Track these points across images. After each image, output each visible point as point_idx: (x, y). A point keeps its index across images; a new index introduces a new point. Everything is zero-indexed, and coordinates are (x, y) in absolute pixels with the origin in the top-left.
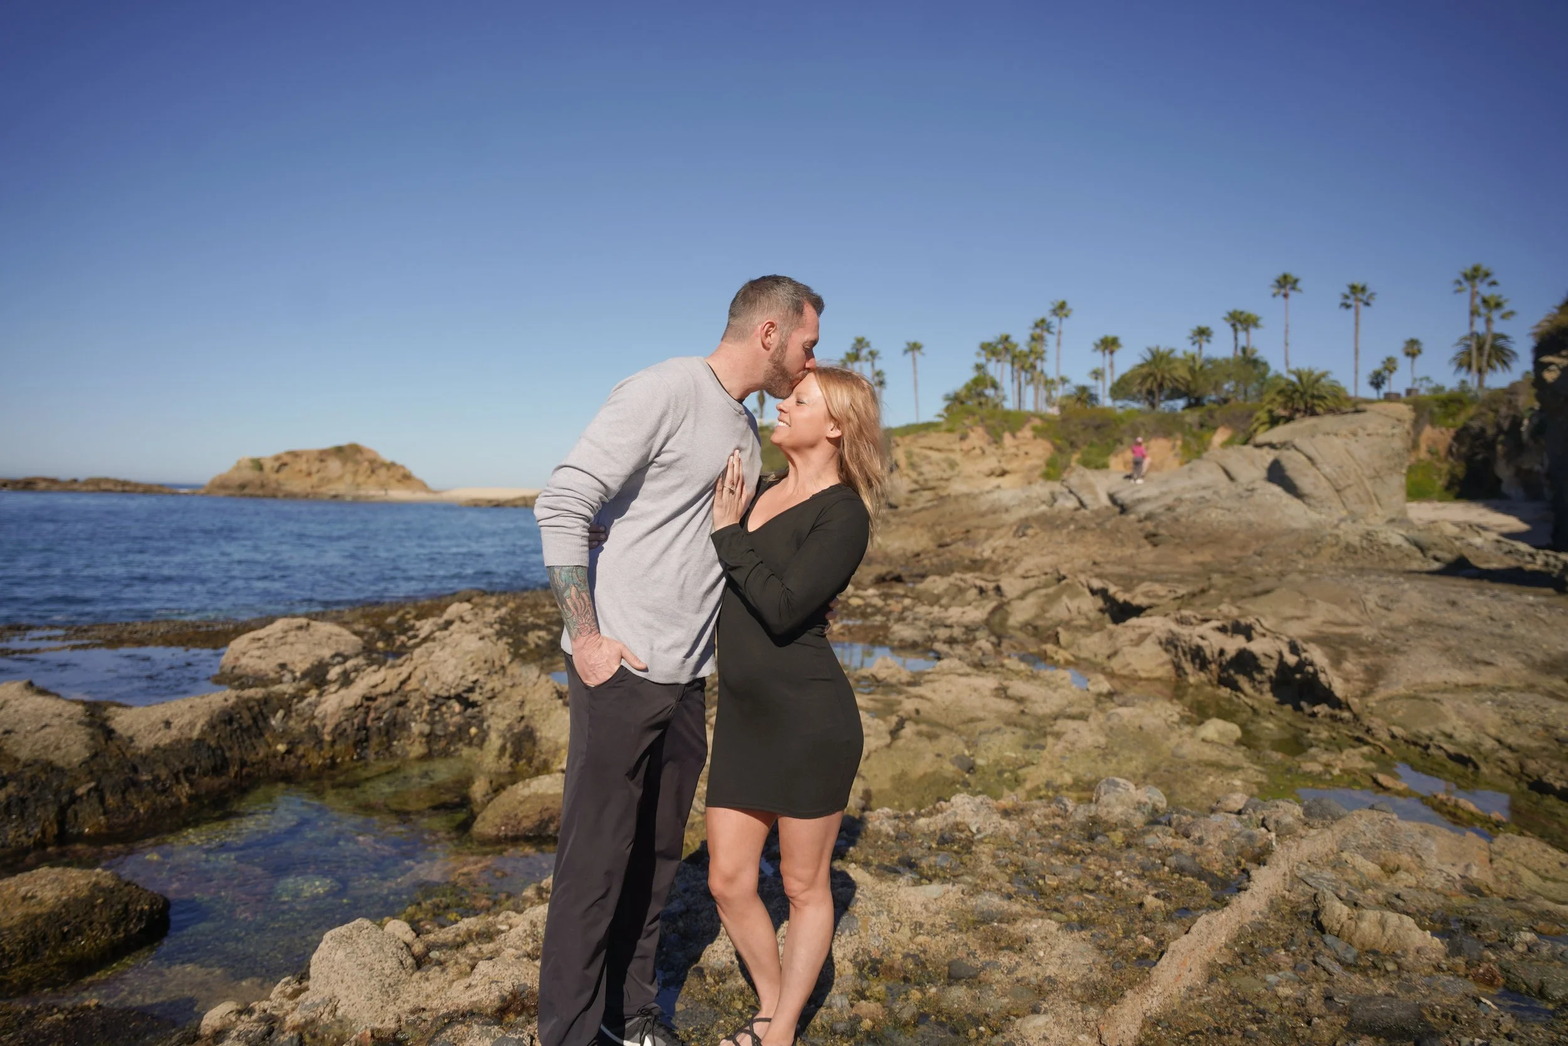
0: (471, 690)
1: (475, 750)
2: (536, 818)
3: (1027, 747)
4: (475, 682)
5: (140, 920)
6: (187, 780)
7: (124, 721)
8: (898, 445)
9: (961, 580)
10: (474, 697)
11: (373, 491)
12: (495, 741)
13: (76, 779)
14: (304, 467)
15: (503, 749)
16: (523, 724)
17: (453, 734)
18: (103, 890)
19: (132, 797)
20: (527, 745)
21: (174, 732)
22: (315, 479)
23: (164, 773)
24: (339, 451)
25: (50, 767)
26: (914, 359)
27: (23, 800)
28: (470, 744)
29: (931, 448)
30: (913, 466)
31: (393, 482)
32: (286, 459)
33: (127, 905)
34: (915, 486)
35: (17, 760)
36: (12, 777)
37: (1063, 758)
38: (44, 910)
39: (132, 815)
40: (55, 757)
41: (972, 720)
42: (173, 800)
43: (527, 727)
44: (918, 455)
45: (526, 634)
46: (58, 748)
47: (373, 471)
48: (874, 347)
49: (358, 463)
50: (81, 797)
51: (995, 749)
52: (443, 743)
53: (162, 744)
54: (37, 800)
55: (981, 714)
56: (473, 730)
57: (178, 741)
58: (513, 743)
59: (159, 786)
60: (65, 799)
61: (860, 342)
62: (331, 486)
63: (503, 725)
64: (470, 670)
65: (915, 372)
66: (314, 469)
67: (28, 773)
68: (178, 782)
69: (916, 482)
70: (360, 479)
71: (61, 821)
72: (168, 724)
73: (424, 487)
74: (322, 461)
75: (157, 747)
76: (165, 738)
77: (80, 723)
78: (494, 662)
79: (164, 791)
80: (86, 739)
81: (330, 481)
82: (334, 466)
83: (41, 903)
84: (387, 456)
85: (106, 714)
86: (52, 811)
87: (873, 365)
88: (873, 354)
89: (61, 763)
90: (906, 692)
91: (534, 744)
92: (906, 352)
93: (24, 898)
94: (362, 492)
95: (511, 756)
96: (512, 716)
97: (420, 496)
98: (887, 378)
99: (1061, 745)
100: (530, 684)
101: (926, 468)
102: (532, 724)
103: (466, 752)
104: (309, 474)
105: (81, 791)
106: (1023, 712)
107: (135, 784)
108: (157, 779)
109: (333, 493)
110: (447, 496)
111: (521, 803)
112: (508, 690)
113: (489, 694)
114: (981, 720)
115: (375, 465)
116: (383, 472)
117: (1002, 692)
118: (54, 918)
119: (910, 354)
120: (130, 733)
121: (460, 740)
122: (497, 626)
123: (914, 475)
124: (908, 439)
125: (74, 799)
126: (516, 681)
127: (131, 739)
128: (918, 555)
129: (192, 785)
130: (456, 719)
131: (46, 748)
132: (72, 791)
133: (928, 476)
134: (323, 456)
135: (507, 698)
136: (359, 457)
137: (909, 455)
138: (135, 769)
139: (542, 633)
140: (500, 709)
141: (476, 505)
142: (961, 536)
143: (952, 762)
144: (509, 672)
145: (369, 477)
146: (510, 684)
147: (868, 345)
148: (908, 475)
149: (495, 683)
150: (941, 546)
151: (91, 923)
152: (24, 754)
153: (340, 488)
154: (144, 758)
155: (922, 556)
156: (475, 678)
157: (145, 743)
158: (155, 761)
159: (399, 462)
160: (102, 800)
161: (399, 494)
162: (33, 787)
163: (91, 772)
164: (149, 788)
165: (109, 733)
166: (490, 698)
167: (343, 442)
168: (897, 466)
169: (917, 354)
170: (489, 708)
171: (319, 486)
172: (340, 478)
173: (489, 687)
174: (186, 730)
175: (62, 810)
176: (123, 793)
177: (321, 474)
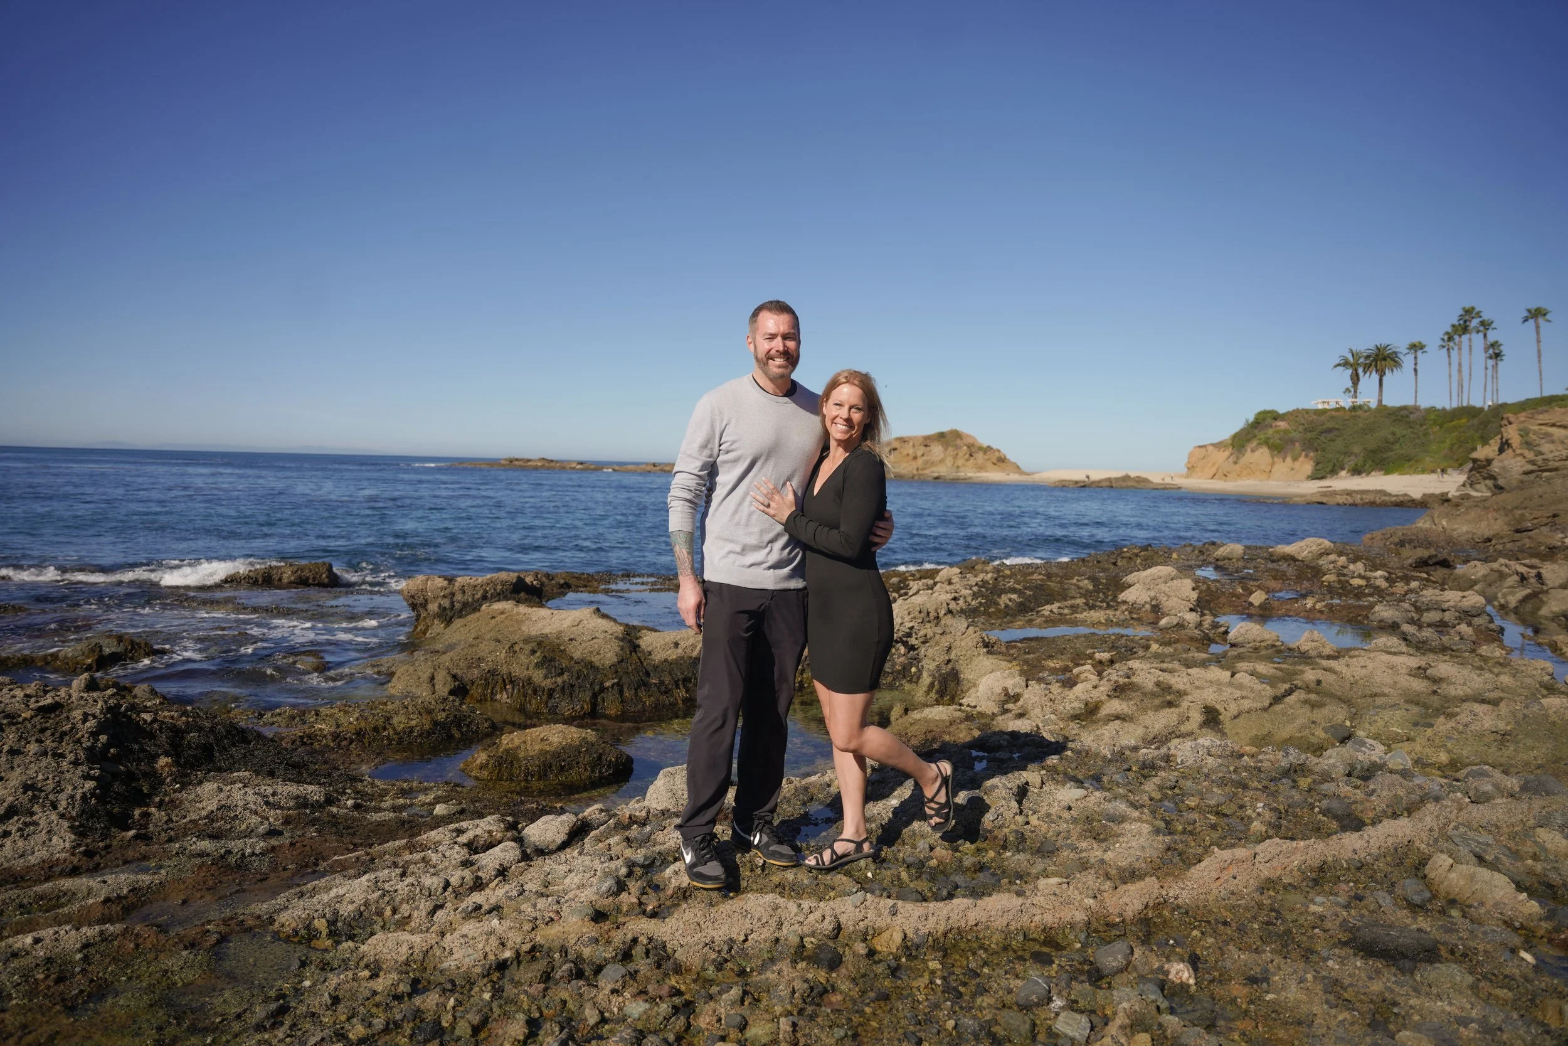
0: (909, 635)
1: (914, 686)
2: (921, 737)
3: (1416, 724)
4: (912, 628)
5: (609, 767)
6: (684, 686)
7: (648, 641)
8: (1510, 423)
9: (1506, 566)
10: (912, 641)
11: (969, 472)
12: (926, 679)
13: (606, 676)
14: (911, 451)
15: (932, 685)
16: (950, 666)
17: (899, 672)
18: (587, 743)
19: (642, 693)
20: (952, 685)
21: (680, 651)
22: (920, 461)
23: (667, 679)
24: (941, 436)
25: (591, 665)
26: (1537, 327)
27: (572, 686)
28: (910, 681)
29: (1553, 425)
30: (1529, 445)
31: (989, 465)
32: (896, 445)
33: (601, 755)
34: (1531, 467)
35: (572, 658)
36: (568, 669)
37: (1449, 738)
38: (552, 749)
39: (640, 706)
40: (595, 659)
41: (1374, 695)
42: (672, 699)
43: (953, 669)
44: (1535, 433)
45: (999, 596)
46: (598, 654)
47: (971, 455)
48: (1486, 316)
49: (957, 447)
50: (607, 688)
51: (1380, 723)
52: (890, 679)
53: (670, 659)
54: (580, 687)
55: (1387, 690)
56: (913, 670)
57: (682, 658)
58: (940, 682)
59: (663, 688)
60: (597, 688)
61: (1469, 312)
62: (934, 469)
63: (932, 666)
64: (907, 618)
65: (1539, 341)
66: (919, 453)
67: (577, 667)
68: (677, 687)
69: (1532, 462)
70: (960, 462)
71: (594, 705)
72: (676, 645)
73: (1017, 469)
74: (926, 446)
75: (666, 660)
76: (673, 655)
77: (616, 638)
78: (928, 613)
79: (666, 692)
80: (617, 649)
81: (933, 464)
82: (937, 450)
83: (550, 744)
84: (984, 442)
85: (638, 634)
86: (588, 696)
87: (1485, 335)
88: (1486, 325)
89: (597, 664)
90: (1317, 664)
91: (958, 684)
92: (1526, 320)
93: (542, 740)
94: (962, 475)
95: (937, 692)
96: (941, 658)
97: (1014, 477)
98: (1504, 349)
99: (1452, 724)
100: (959, 634)
101: (1546, 447)
102: (957, 667)
103: (907, 687)
104: (915, 458)
105: (608, 684)
106: (1435, 692)
107: (646, 684)
108: (662, 683)
109: (936, 475)
110: (1037, 477)
111: (911, 724)
112: (938, 636)
113: (922, 639)
114: (1385, 695)
115: (974, 449)
116: (980, 456)
117: (1421, 672)
118: (557, 755)
119: (1531, 322)
120: (650, 649)
121: (904, 677)
122: (975, 589)
123: (1530, 455)
124: (1522, 416)
125: (603, 689)
126: (947, 630)
127: (650, 653)
128: (1489, 540)
129: (687, 691)
130: (902, 659)
131: (591, 652)
132: (602, 683)
133: (1550, 456)
134: (927, 441)
135: (937, 644)
136: (959, 442)
137: (1524, 433)
138: (648, 674)
139: (1014, 596)
140: (930, 652)
141: (1063, 486)
142: (1545, 521)
143: (1326, 730)
144: (943, 622)
145: (967, 460)
146: (940, 631)
147: (1478, 314)
148: (1521, 455)
149: (928, 630)
150: (1518, 531)
151: (578, 763)
152: (577, 655)
153: (942, 470)
154: (656, 667)
155: (1494, 542)
156: (911, 624)
157: (658, 657)
158: (663, 671)
159: (995, 447)
160: (621, 692)
161: (994, 475)
162: (578, 678)
163: (616, 672)
164: (655, 689)
165: (635, 648)
166: (923, 643)
167: (945, 428)
168: (1509, 445)
169: (1541, 320)
170: (922, 651)
171: (924, 469)
172: (942, 461)
173: (922, 633)
174: (689, 650)
175: (595, 696)
176: (636, 690)
177: (925, 458)
